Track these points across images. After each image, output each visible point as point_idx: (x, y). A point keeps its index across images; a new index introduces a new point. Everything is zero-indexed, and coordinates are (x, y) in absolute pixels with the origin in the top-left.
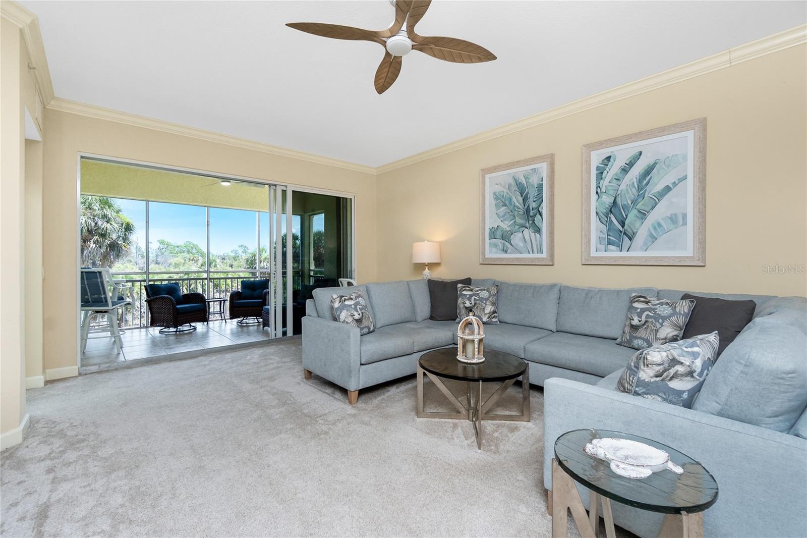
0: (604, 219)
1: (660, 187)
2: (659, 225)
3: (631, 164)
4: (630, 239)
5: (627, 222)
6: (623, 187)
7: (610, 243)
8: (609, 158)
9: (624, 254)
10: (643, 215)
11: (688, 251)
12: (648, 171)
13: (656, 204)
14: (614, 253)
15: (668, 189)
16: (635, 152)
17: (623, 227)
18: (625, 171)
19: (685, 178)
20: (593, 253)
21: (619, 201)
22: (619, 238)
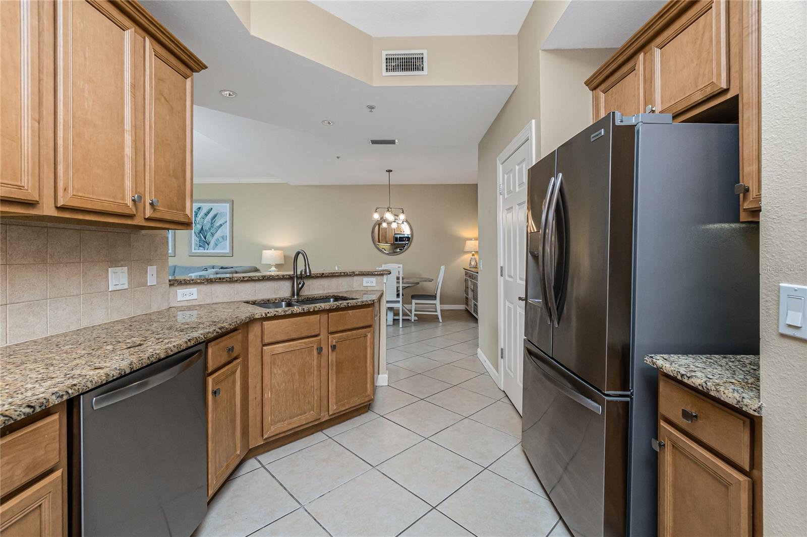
0: (198, 235)
1: (218, 224)
2: (218, 239)
3: (208, 213)
4: (208, 245)
5: (207, 238)
6: (205, 222)
7: (200, 246)
8: (200, 208)
9: (206, 251)
10: (213, 235)
11: (227, 250)
12: (215, 217)
13: (217, 231)
14: (202, 251)
15: (221, 225)
16: (210, 207)
17: (205, 239)
18: (206, 215)
19: (226, 222)
20: (193, 251)
21: (204, 227)
22: (204, 244)
